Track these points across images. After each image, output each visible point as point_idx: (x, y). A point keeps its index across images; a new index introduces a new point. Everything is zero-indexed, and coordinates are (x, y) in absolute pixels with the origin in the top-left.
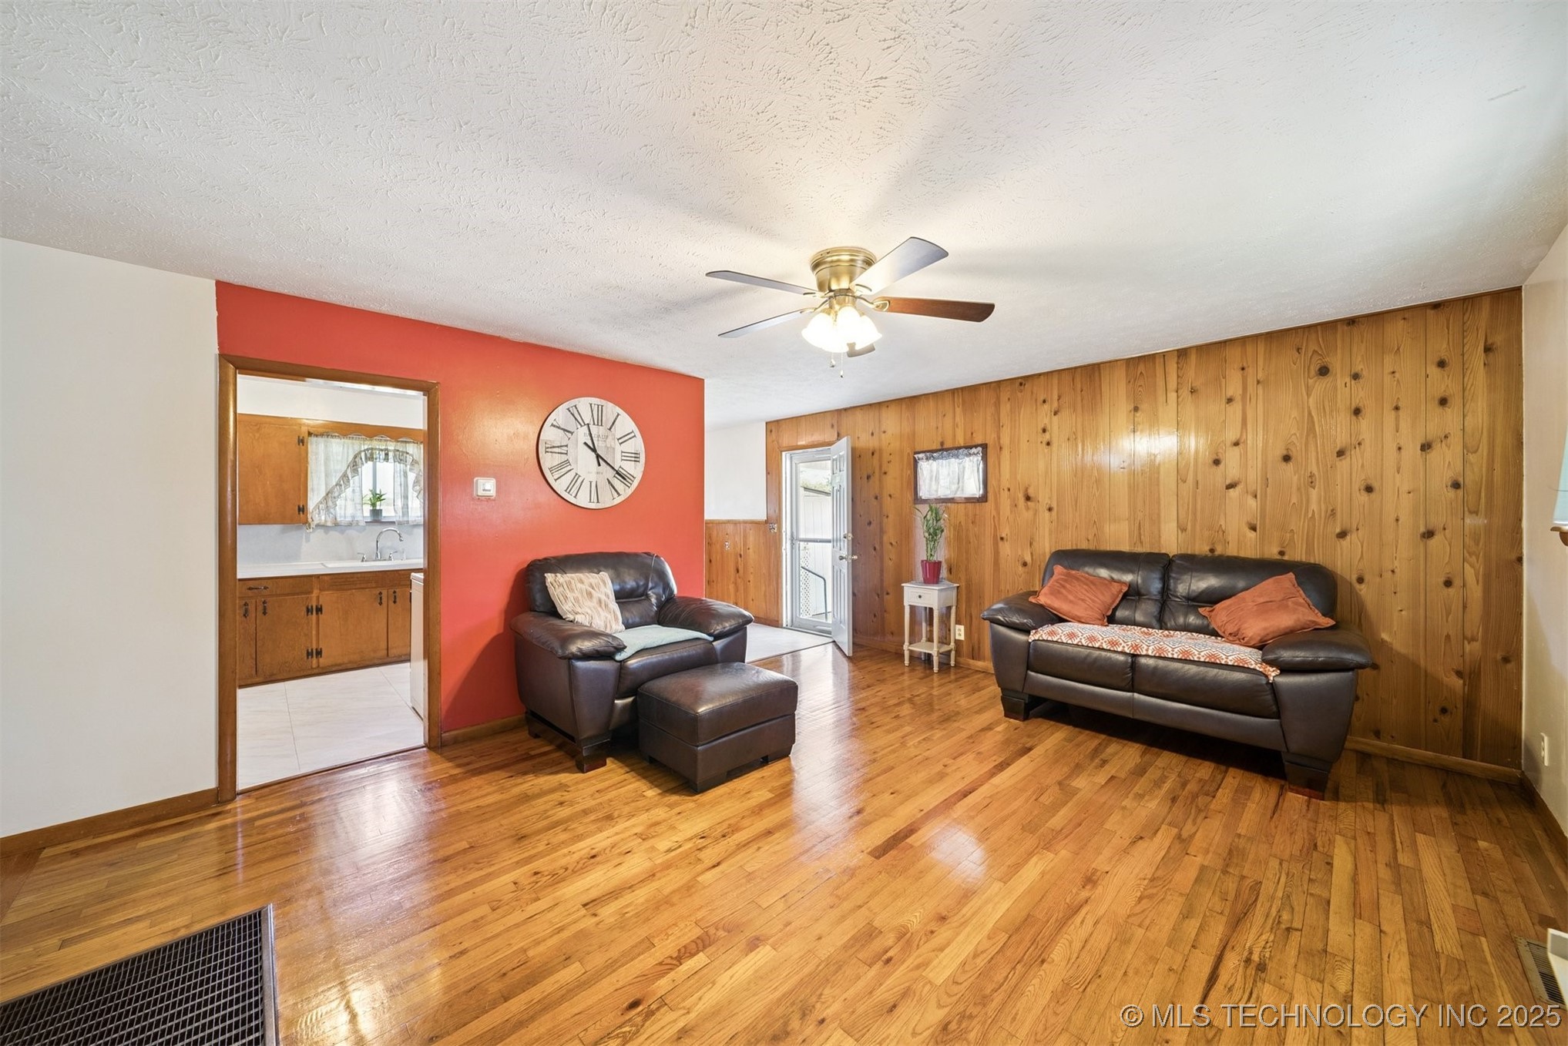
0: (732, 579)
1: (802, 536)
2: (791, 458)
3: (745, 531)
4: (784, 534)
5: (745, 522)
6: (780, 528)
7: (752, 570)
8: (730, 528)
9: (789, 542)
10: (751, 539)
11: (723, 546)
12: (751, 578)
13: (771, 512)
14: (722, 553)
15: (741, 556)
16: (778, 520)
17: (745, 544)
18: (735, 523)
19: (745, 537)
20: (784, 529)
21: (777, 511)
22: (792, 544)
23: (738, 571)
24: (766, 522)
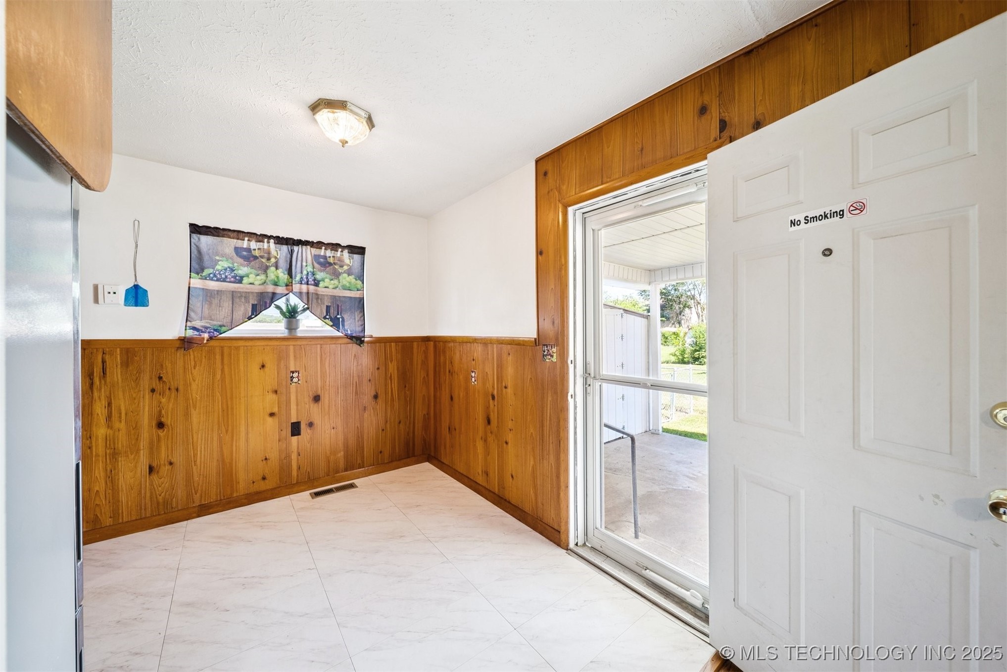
0: (481, 433)
1: (605, 371)
2: (584, 220)
3: (500, 356)
4: (571, 367)
5: (500, 342)
6: (563, 355)
7: (510, 424)
8: (479, 349)
9: (580, 382)
10: (510, 371)
11: (468, 379)
12: (510, 437)
13: (547, 325)
14: (467, 389)
15: (493, 398)
16: (560, 340)
17: (500, 378)
18: (486, 342)
19: (500, 367)
20: (571, 357)
21: (558, 321)
22: (586, 384)
23: (489, 422)
24: (537, 342)
